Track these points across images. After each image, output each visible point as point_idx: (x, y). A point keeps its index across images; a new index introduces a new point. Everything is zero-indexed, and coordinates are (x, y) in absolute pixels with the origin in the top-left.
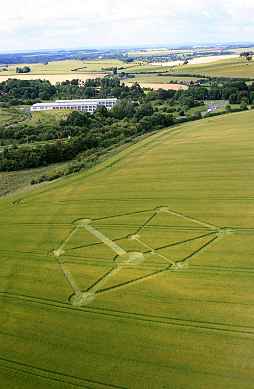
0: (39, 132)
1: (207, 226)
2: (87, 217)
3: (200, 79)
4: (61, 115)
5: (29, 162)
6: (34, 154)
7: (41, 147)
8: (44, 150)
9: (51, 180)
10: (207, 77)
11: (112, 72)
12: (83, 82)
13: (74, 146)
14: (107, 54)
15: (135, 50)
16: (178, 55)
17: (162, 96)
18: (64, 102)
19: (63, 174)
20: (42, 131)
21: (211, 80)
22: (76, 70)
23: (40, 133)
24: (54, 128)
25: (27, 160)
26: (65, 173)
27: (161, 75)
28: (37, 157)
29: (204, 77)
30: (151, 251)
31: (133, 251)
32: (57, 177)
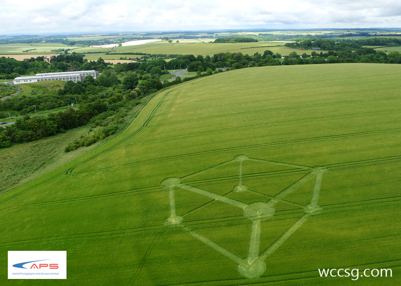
0: (40, 102)
1: (300, 167)
2: (171, 176)
3: (143, 56)
4: (52, 85)
5: (46, 131)
6: (51, 122)
7: (54, 116)
8: (59, 118)
9: (89, 145)
10: (148, 55)
11: (64, 52)
12: (48, 59)
13: (87, 112)
14: (48, 39)
15: (73, 36)
16: (110, 40)
17: (129, 68)
18: (46, 75)
19: (98, 138)
20: (44, 100)
21: (151, 56)
22: (27, 51)
23: (42, 103)
24: (54, 97)
25: (45, 129)
26: (101, 137)
27: (108, 54)
28: (54, 125)
29: (145, 54)
30: (270, 199)
31: (254, 202)
32: (94, 142)
